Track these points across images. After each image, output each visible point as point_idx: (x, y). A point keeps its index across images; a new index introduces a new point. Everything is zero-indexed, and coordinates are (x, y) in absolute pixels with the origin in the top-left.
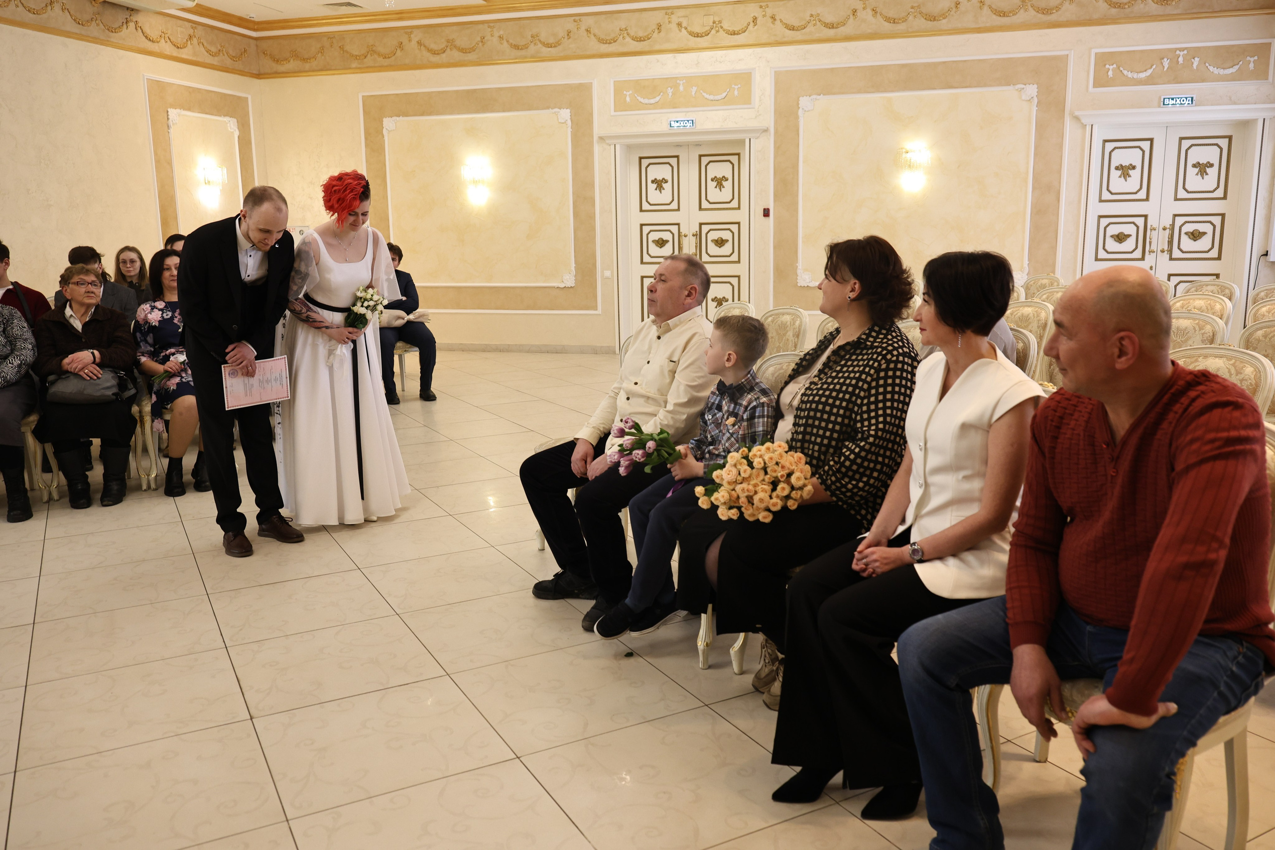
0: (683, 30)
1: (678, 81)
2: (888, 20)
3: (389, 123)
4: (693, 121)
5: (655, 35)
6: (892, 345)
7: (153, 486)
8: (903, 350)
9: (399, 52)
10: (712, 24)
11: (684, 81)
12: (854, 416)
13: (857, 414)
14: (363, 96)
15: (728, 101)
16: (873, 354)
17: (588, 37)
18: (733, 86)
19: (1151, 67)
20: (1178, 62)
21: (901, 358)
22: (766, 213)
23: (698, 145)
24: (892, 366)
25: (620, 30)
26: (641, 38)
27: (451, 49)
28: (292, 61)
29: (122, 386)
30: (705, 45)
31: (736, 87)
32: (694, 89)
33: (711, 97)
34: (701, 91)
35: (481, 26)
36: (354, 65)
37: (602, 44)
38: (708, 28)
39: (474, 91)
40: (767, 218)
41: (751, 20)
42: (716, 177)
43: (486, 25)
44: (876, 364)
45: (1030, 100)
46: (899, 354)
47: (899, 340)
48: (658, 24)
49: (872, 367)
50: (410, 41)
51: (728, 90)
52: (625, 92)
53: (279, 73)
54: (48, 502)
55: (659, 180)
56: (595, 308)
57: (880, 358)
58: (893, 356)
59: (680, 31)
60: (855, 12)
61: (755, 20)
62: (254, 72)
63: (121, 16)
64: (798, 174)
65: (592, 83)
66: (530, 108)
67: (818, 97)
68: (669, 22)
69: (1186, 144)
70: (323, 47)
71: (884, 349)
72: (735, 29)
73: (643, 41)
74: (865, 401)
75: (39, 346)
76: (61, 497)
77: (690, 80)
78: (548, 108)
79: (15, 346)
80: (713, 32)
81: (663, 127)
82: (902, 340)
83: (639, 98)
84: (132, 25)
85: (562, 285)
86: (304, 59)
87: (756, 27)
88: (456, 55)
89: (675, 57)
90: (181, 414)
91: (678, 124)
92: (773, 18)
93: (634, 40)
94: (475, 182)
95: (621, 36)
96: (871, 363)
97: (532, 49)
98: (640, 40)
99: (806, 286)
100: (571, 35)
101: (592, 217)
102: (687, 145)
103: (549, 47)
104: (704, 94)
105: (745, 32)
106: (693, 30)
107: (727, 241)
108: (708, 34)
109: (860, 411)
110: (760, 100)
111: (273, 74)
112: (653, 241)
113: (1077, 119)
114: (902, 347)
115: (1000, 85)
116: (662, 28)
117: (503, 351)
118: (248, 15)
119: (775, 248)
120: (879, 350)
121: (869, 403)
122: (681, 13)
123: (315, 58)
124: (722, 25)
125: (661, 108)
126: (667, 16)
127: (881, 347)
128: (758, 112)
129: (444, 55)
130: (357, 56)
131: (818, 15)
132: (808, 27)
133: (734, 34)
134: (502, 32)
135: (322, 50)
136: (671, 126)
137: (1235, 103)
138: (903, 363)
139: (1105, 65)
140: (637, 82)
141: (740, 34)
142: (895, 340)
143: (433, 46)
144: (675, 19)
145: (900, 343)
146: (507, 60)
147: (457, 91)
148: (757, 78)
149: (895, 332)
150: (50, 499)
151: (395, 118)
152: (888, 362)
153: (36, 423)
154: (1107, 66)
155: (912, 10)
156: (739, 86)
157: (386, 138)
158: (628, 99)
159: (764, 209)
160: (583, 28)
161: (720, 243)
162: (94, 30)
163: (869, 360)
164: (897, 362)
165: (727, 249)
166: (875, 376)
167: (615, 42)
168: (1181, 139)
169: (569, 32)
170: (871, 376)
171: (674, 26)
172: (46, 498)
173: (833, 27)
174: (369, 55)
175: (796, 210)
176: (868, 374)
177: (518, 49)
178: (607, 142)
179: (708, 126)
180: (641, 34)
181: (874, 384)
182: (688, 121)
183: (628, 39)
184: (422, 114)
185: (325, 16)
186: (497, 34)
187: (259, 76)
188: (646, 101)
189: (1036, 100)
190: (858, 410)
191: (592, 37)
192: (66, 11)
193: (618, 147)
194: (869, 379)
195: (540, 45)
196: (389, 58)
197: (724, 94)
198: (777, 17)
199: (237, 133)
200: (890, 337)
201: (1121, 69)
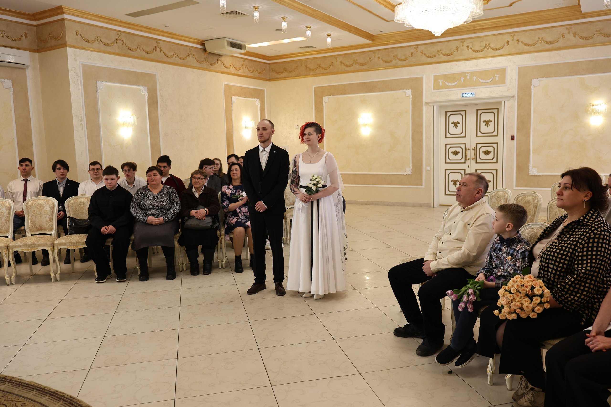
0: (470, 49)
1: (467, 74)
2: (582, 38)
3: (326, 99)
4: (474, 93)
5: (455, 52)
6: (597, 225)
7: (224, 266)
8: (604, 228)
9: (331, 66)
10: (485, 45)
11: (470, 74)
12: (574, 261)
13: (575, 260)
14: (314, 87)
15: (493, 83)
16: (586, 229)
17: (421, 55)
18: (496, 75)
21: (603, 233)
22: (512, 138)
23: (476, 105)
24: (597, 236)
25: (438, 51)
26: (448, 54)
27: (355, 64)
28: (284, 73)
29: (214, 222)
30: (481, 56)
31: (497, 76)
32: (475, 78)
33: (484, 81)
34: (479, 79)
35: (369, 53)
36: (311, 74)
37: (428, 58)
38: (482, 48)
39: (366, 83)
40: (513, 141)
41: (506, 43)
42: (485, 120)
43: (372, 52)
44: (588, 235)
46: (602, 231)
47: (601, 223)
48: (457, 47)
49: (585, 236)
50: (337, 61)
51: (493, 77)
52: (439, 81)
53: (278, 78)
54: (182, 271)
55: (456, 122)
56: (422, 185)
57: (590, 232)
58: (598, 231)
59: (468, 50)
60: (563, 35)
61: (508, 42)
62: (268, 78)
63: (216, 58)
64: (530, 118)
65: (422, 77)
66: (392, 90)
67: (542, 79)
68: (463, 46)
70: (298, 66)
71: (593, 227)
72: (497, 47)
73: (449, 56)
74: (581, 254)
75: (182, 205)
76: (187, 269)
77: (473, 73)
78: (401, 89)
79: (173, 205)
80: (486, 49)
81: (459, 97)
82: (603, 223)
83: (446, 83)
84: (219, 62)
85: (405, 174)
86: (289, 72)
87: (508, 46)
88: (358, 67)
89: (465, 63)
90: (237, 235)
91: (466, 95)
92: (518, 41)
93: (445, 56)
94: (365, 125)
95: (438, 54)
96: (585, 234)
97: (394, 62)
98: (447, 55)
99: (534, 175)
100: (413, 55)
101: (421, 141)
102: (471, 105)
103: (402, 61)
104: (481, 80)
105: (502, 48)
106: (475, 49)
107: (491, 152)
108: (483, 50)
109: (577, 259)
110: (510, 82)
111: (276, 79)
112: (452, 152)
114: (603, 227)
116: (459, 49)
117: (375, 205)
118: (266, 54)
119: (517, 155)
120: (590, 227)
121: (582, 256)
122: (469, 41)
123: (294, 71)
124: (490, 46)
125: (458, 87)
126: (462, 43)
127: (591, 226)
128: (509, 87)
129: (352, 67)
130: (312, 69)
131: (543, 38)
132: (537, 44)
133: (497, 50)
134: (379, 55)
135: (297, 68)
136: (462, 96)
138: (604, 235)
140: (445, 75)
141: (500, 50)
142: (599, 222)
143: (347, 63)
144: (466, 44)
145: (602, 225)
146: (382, 68)
147: (357, 84)
148: (509, 71)
149: (600, 218)
150: (183, 270)
151: (328, 96)
152: (595, 234)
153: (179, 237)
155: (597, 32)
156: (499, 75)
157: (324, 106)
158: (441, 84)
159: (512, 136)
160: (419, 51)
161: (487, 153)
162: (205, 65)
163: (584, 232)
164: (600, 234)
165: (490, 156)
166: (587, 241)
167: (435, 57)
169: (412, 54)
170: (585, 241)
171: (465, 48)
172: (181, 270)
173: (551, 43)
174: (318, 69)
175: (529, 136)
176: (583, 240)
177: (387, 62)
178: (430, 104)
179: (482, 95)
180: (448, 52)
181: (586, 245)
182: (471, 93)
183: (441, 55)
184: (341, 94)
185: (299, 53)
186: (377, 56)
187: (270, 80)
188: (450, 84)
190: (576, 258)
191: (423, 55)
192: (194, 58)
193: (435, 107)
194: (583, 242)
195: (398, 60)
196: (327, 69)
197: (491, 80)
198: (520, 40)
199: (259, 106)
200: (596, 220)
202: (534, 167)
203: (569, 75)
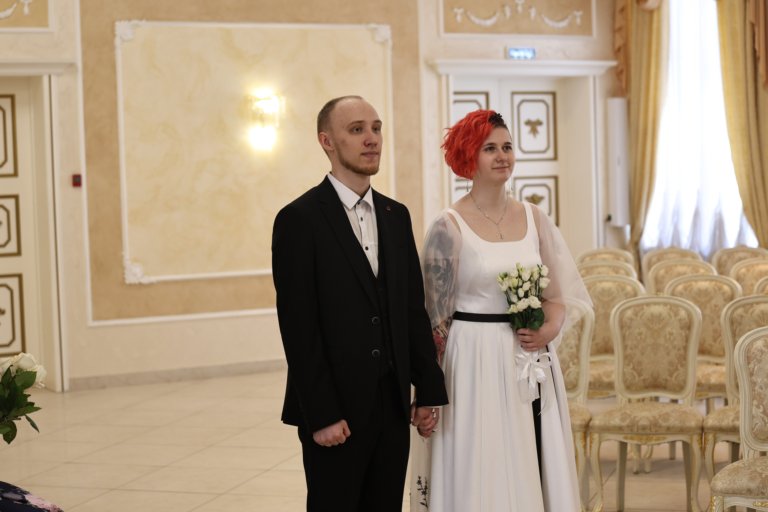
15: (16, 21)
18: (22, 1)
19: (495, 14)
20: (517, 11)
22: (77, 181)
31: (26, 2)
40: (77, 189)
45: (383, 43)
51: (17, 5)
64: (117, 127)
67: (140, 23)
69: (518, 99)
99: (137, 282)
110: (62, 23)
113: (432, 67)
115: (351, 22)
119: (91, 230)
128: (58, 38)
137: (569, 58)
139: (452, 9)
154: (456, 10)
159: (74, 176)
168: (513, 93)
175: (116, 176)
189: (390, 43)
197: (10, 11)
201: (469, 14)
202: (135, 260)
203: (199, 20)
